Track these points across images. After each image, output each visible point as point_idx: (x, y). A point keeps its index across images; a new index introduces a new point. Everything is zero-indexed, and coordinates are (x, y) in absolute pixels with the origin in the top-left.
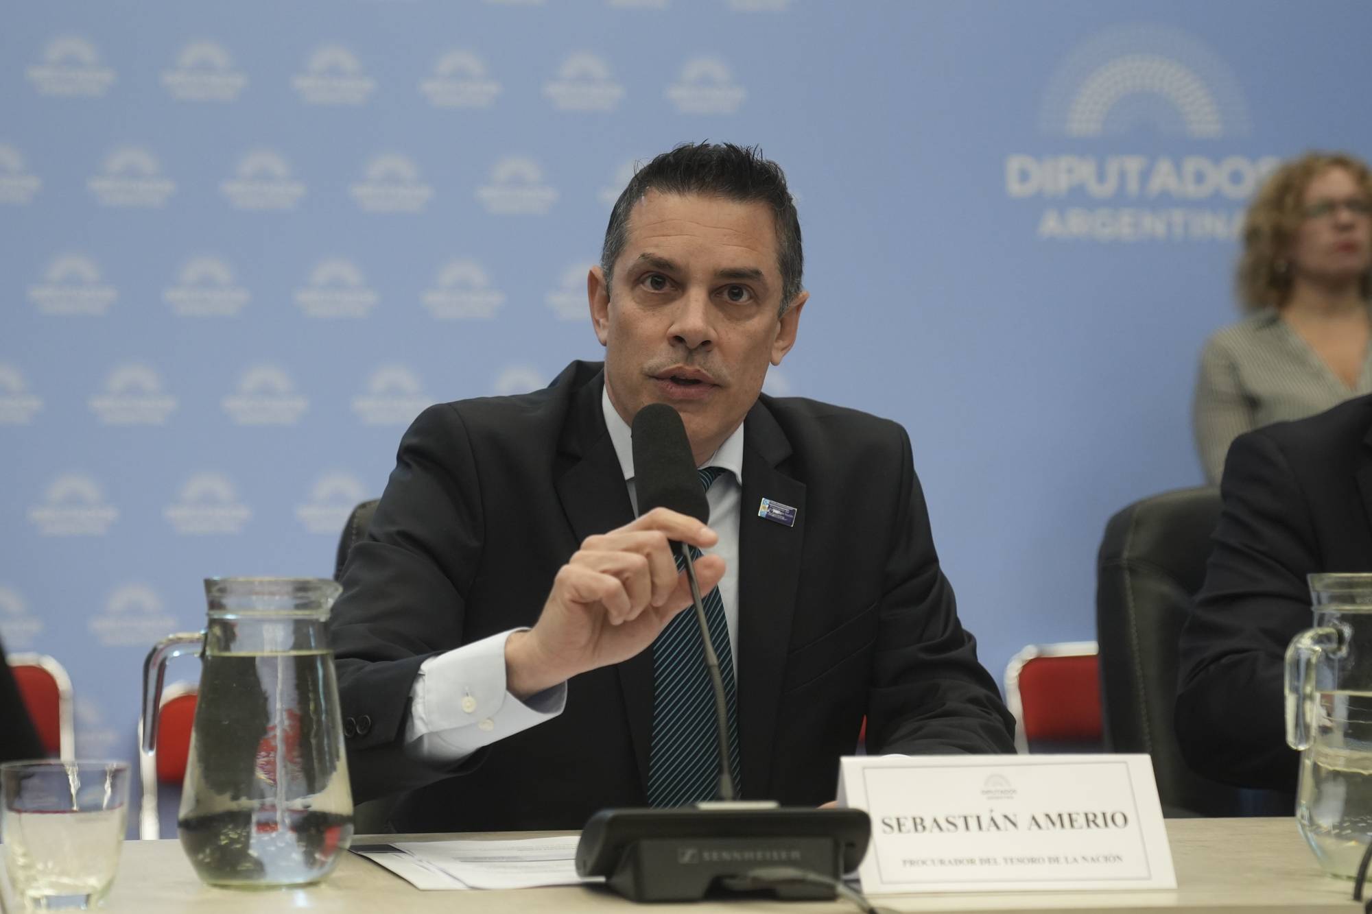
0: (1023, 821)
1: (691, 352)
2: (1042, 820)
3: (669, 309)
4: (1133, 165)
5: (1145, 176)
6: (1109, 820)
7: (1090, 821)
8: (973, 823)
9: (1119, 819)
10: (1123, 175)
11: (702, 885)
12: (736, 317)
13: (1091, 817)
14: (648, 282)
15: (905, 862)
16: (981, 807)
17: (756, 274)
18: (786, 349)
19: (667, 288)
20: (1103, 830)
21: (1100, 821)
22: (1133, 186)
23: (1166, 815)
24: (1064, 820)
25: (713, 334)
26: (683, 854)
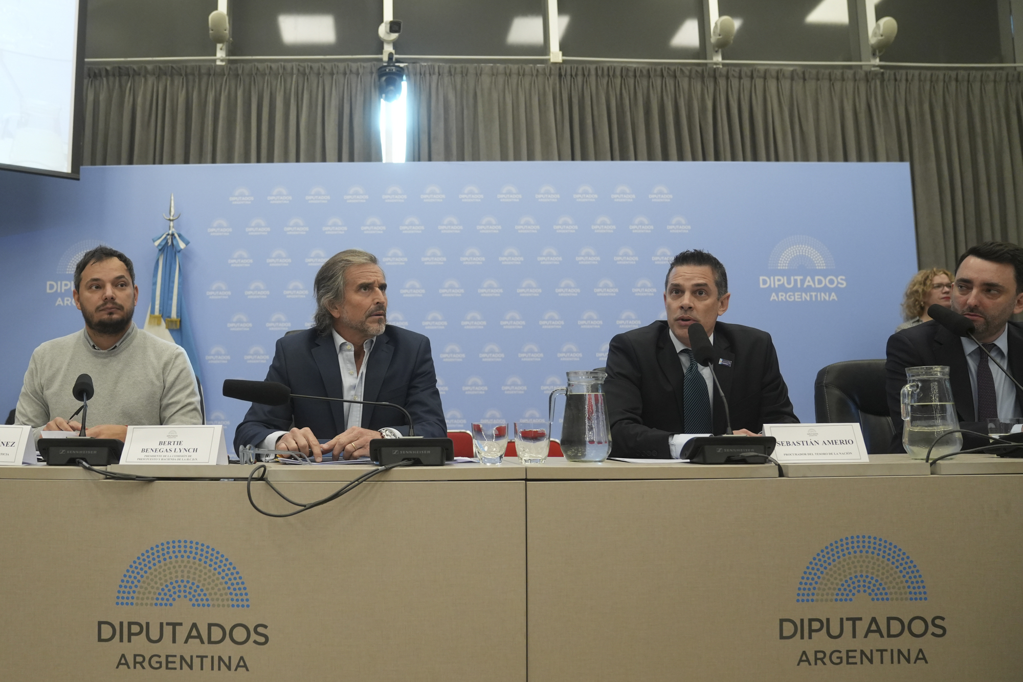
0: (821, 442)
1: (686, 311)
2: (827, 442)
3: (680, 299)
4: (799, 278)
5: (803, 281)
6: (847, 442)
7: (841, 442)
8: (805, 443)
9: (851, 442)
10: (796, 281)
11: (723, 460)
12: (700, 300)
13: (842, 441)
14: (674, 292)
15: (784, 455)
16: (808, 438)
17: (705, 285)
18: (724, 311)
19: (680, 293)
20: (846, 445)
21: (845, 442)
22: (799, 286)
23: (868, 453)
24: (834, 442)
25: (692, 305)
26: (718, 450)
